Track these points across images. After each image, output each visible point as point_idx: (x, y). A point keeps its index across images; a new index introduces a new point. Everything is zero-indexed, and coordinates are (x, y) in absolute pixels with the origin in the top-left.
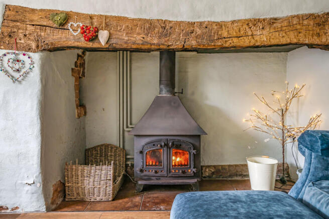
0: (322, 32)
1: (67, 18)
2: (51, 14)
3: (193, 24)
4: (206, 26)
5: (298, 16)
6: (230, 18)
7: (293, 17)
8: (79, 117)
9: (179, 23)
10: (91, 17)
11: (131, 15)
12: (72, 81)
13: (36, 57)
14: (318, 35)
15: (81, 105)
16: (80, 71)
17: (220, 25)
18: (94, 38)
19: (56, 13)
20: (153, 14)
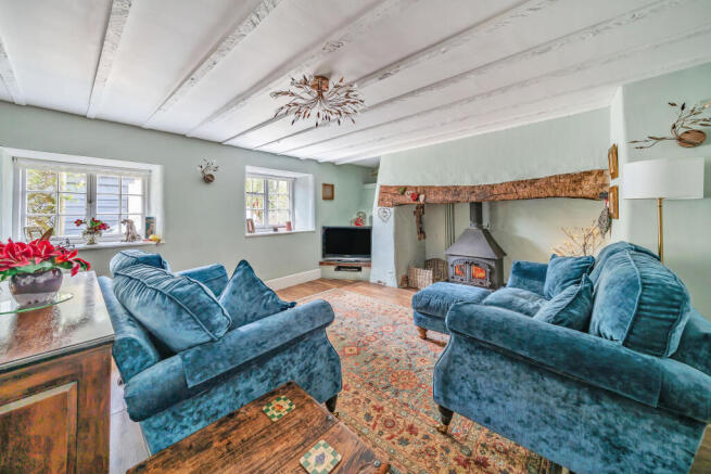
0: (578, 188)
1: (405, 189)
2: (398, 188)
3: (473, 187)
4: (482, 188)
5: (555, 176)
6: (498, 182)
7: (551, 177)
8: (420, 239)
9: (465, 187)
10: (416, 188)
11: (437, 185)
12: (414, 218)
13: (392, 209)
14: (575, 190)
15: (421, 232)
16: (420, 211)
17: (492, 187)
18: (417, 199)
19: (401, 187)
20: (449, 183)
